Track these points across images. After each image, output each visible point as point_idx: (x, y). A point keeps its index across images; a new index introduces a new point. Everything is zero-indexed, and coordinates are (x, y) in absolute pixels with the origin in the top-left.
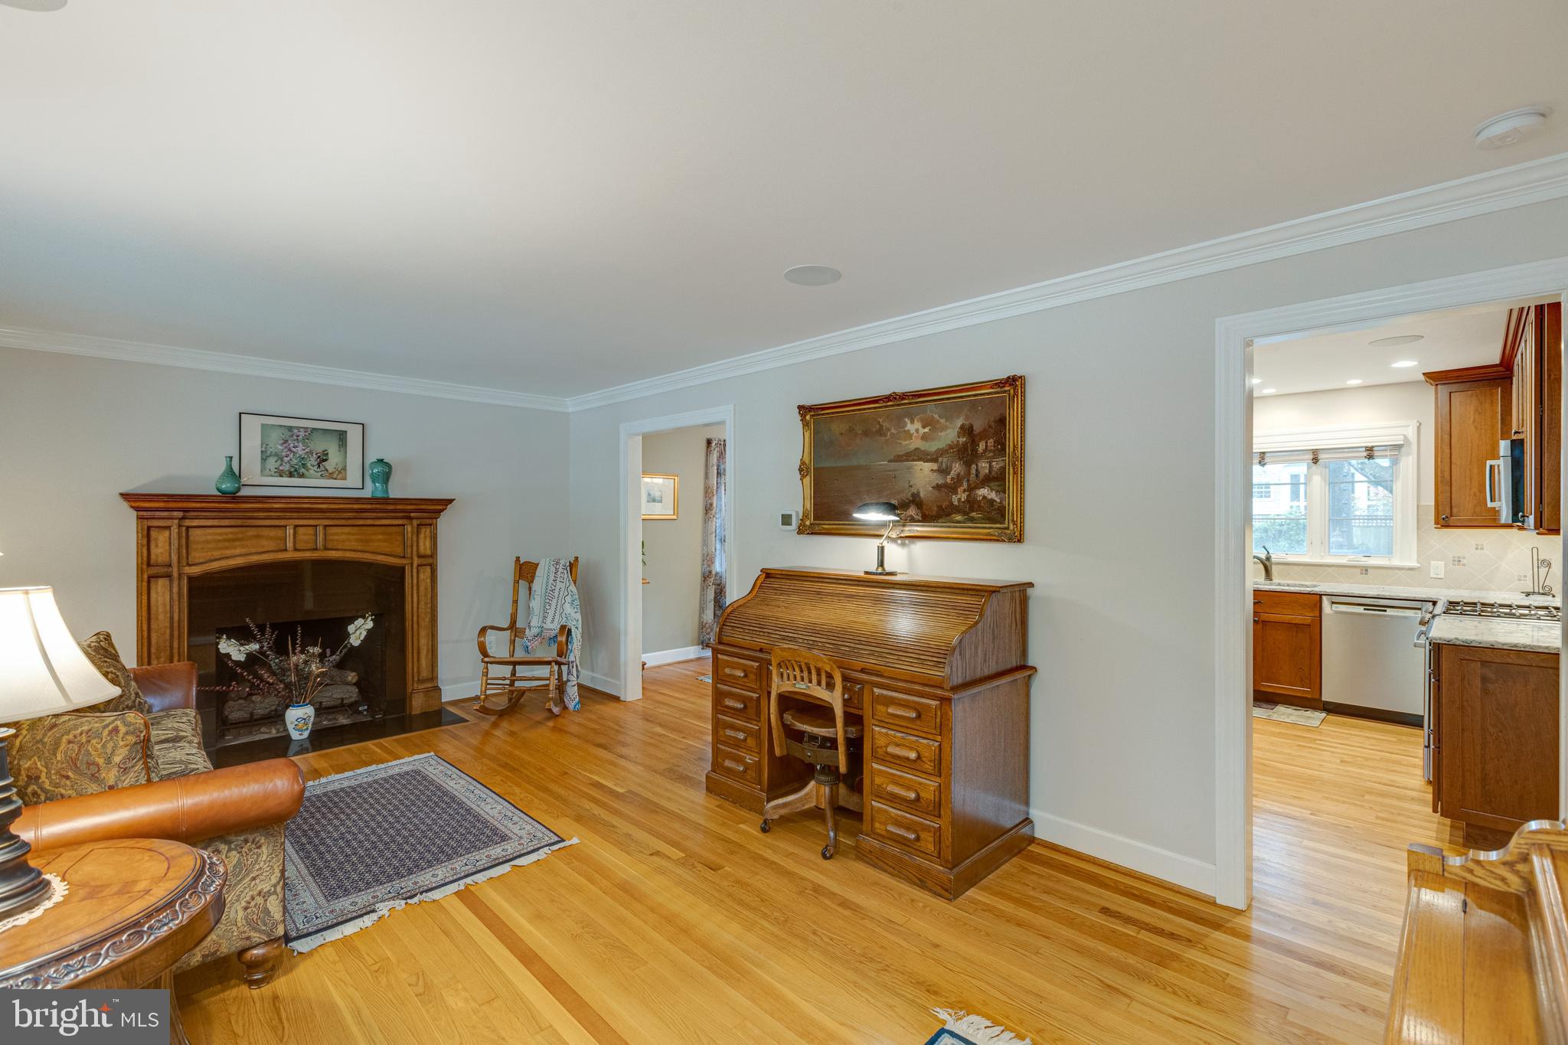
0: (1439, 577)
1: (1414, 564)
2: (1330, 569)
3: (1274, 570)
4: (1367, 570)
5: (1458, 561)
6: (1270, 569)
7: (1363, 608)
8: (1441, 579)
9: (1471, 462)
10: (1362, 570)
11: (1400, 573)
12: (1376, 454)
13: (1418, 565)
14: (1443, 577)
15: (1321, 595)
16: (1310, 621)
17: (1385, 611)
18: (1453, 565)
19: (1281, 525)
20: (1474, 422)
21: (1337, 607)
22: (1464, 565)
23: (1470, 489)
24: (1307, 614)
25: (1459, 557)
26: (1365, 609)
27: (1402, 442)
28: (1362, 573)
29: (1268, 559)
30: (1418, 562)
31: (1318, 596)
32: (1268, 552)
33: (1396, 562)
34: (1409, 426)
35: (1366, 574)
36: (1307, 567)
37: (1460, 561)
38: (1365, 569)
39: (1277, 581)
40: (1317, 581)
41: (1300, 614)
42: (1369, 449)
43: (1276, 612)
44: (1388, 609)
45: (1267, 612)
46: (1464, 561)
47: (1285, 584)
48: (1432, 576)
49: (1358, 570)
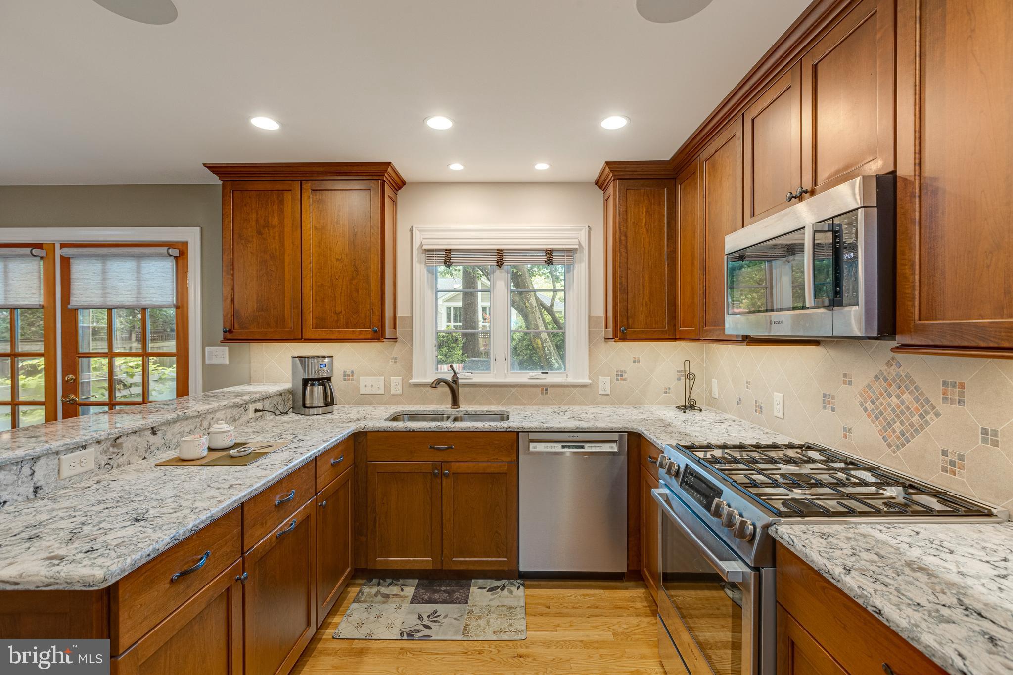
0: (606, 393)
1: (586, 381)
2: (514, 390)
3: (461, 392)
4: (546, 389)
5: (620, 376)
6: (457, 394)
7: (560, 445)
8: (608, 395)
10: (542, 389)
11: (575, 390)
12: (555, 258)
13: (590, 381)
14: (609, 393)
15: (518, 433)
16: (506, 468)
17: (583, 447)
18: (617, 379)
21: (535, 447)
22: (625, 379)
23: (643, 299)
24: (503, 459)
25: (621, 372)
26: (563, 447)
27: (577, 247)
28: (542, 393)
29: (455, 380)
30: (590, 379)
31: (516, 433)
32: (455, 373)
33: (571, 380)
34: (581, 230)
35: (546, 393)
36: (492, 389)
37: (622, 376)
38: (545, 388)
39: (464, 407)
40: (502, 405)
41: (497, 459)
42: (549, 252)
43: (469, 459)
44: (586, 445)
45: (458, 460)
46: (625, 376)
47: (473, 413)
48: (601, 392)
49: (539, 389)
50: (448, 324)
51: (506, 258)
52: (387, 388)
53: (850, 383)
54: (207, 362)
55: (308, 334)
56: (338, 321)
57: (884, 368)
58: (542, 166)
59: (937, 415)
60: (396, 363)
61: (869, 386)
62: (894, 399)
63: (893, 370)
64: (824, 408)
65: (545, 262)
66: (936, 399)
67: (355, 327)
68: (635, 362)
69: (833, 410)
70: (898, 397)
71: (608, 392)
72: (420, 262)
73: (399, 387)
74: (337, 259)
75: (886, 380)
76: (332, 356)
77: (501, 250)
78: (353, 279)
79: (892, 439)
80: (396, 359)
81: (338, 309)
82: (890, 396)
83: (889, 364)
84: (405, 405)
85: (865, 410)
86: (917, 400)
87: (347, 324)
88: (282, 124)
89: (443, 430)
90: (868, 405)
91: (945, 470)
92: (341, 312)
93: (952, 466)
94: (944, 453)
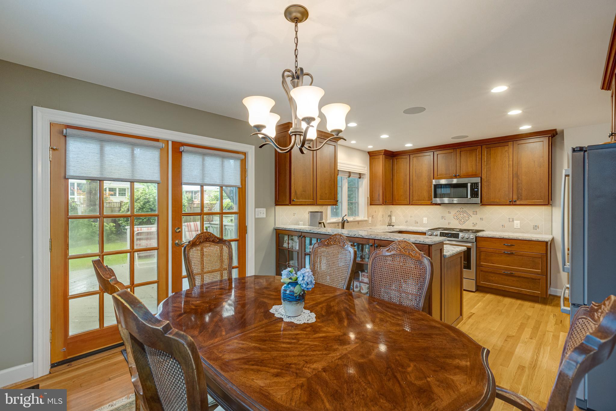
4: (359, 222)
11: (364, 222)
12: (361, 176)
18: (372, 218)
25: (373, 215)
27: (366, 173)
30: (366, 218)
42: (360, 174)
46: (374, 217)
49: (357, 223)
51: (352, 175)
53: (450, 213)
54: (256, 217)
55: (319, 201)
56: (326, 197)
57: (459, 209)
59: (472, 217)
61: (455, 213)
62: (462, 215)
63: (462, 210)
64: (442, 219)
65: (359, 177)
66: (471, 214)
67: (331, 199)
68: (374, 212)
69: (445, 219)
70: (463, 215)
71: (370, 222)
74: (326, 172)
75: (460, 212)
77: (351, 172)
78: (330, 180)
79: (461, 223)
82: (461, 215)
83: (461, 209)
85: (454, 218)
86: (467, 215)
87: (328, 198)
90: (455, 217)
91: (473, 226)
92: (327, 193)
93: (475, 225)
94: (473, 223)
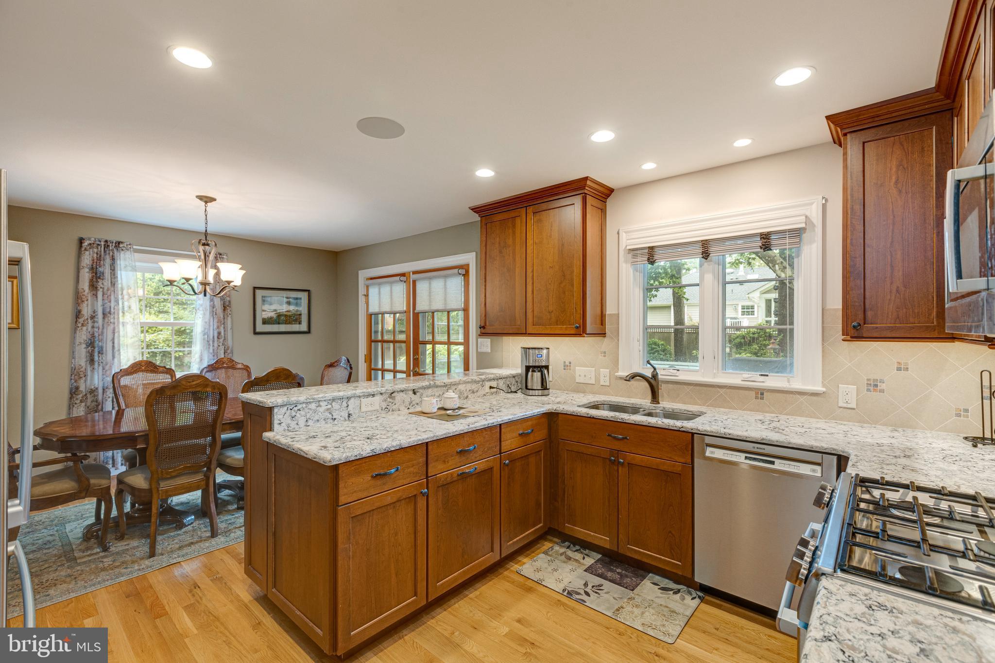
0: (849, 406)
1: (819, 388)
2: (722, 391)
3: (662, 388)
4: (762, 394)
5: (874, 385)
6: (656, 390)
7: (743, 455)
8: (854, 409)
9: (892, 242)
10: (757, 394)
11: (802, 399)
12: (773, 242)
13: (824, 389)
14: (855, 407)
15: (693, 434)
16: (680, 468)
17: (773, 463)
18: (868, 390)
19: (754, 334)
20: (896, 183)
21: (712, 452)
22: (882, 391)
23: (892, 283)
24: (676, 458)
25: (875, 380)
26: (746, 458)
27: (803, 225)
28: (756, 398)
29: (655, 376)
30: (824, 385)
31: (691, 434)
32: (655, 369)
33: (797, 385)
34: (812, 202)
35: (762, 398)
36: (698, 388)
37: (876, 386)
38: (760, 393)
39: (666, 404)
40: (708, 406)
41: (670, 458)
42: (765, 236)
43: (643, 453)
44: (777, 461)
45: (633, 451)
46: (882, 386)
47: (671, 410)
48: (841, 404)
49: (753, 394)
50: (768, 319)
51: (713, 249)
52: (597, 379)
54: (479, 350)
55: (530, 331)
56: (550, 319)
58: (743, 143)
60: (605, 356)
65: (761, 248)
67: (563, 323)
68: (899, 369)
71: (854, 405)
72: (626, 262)
73: (607, 378)
74: (550, 267)
76: (548, 348)
77: (706, 240)
78: (561, 283)
80: (605, 353)
81: (551, 309)
84: (612, 395)
87: (557, 321)
88: (496, 172)
89: (619, 420)
92: (553, 311)
